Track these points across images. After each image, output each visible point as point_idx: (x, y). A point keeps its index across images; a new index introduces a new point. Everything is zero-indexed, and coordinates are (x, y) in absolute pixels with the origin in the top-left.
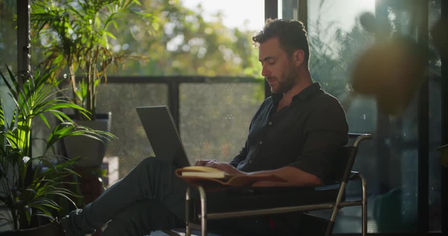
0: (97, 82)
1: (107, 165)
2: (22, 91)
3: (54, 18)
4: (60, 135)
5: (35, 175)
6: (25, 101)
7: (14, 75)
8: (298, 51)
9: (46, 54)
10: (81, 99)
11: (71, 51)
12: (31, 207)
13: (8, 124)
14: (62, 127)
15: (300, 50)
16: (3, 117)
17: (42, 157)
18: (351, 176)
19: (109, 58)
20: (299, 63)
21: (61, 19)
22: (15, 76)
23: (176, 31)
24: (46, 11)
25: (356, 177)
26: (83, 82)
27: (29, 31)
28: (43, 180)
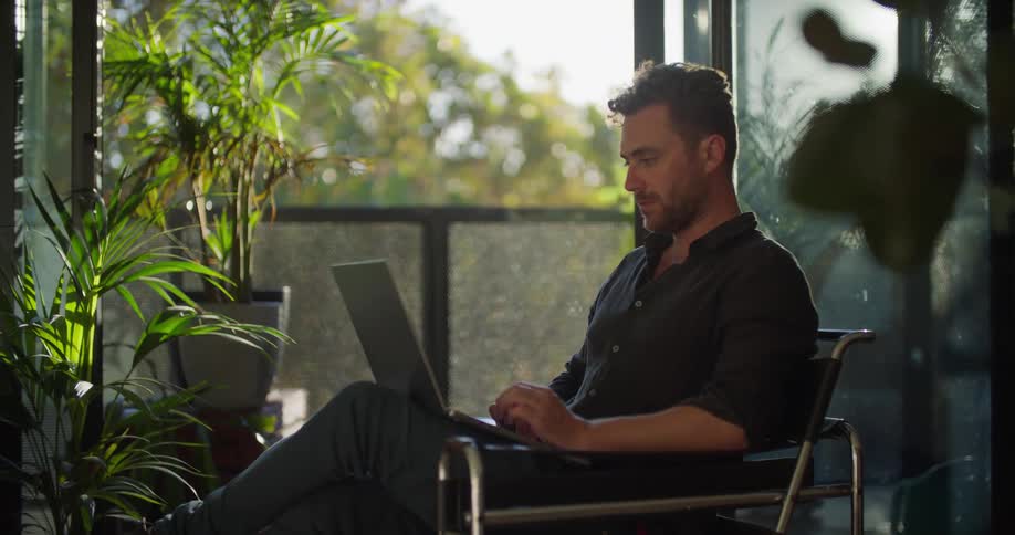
0: (255, 218)
1: (277, 408)
2: (78, 233)
3: (157, 70)
4: (162, 334)
5: (106, 425)
6: (84, 258)
7: (62, 198)
8: (711, 138)
9: (139, 152)
10: (219, 255)
11: (197, 146)
12: (96, 499)
13: (44, 308)
14: (167, 315)
15: (716, 136)
16: (34, 293)
17: (123, 384)
18: (826, 429)
19: (283, 161)
20: (711, 166)
21: (174, 72)
22: (66, 200)
23: (455, 112)
24: (140, 55)
25: (838, 431)
26: (224, 218)
27: (99, 100)
28: (124, 435)
